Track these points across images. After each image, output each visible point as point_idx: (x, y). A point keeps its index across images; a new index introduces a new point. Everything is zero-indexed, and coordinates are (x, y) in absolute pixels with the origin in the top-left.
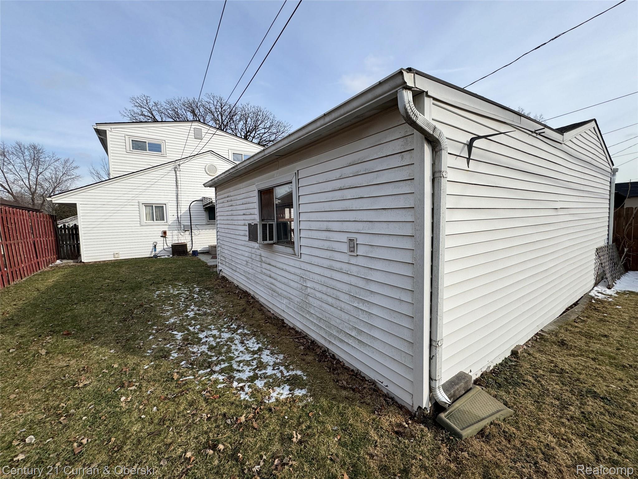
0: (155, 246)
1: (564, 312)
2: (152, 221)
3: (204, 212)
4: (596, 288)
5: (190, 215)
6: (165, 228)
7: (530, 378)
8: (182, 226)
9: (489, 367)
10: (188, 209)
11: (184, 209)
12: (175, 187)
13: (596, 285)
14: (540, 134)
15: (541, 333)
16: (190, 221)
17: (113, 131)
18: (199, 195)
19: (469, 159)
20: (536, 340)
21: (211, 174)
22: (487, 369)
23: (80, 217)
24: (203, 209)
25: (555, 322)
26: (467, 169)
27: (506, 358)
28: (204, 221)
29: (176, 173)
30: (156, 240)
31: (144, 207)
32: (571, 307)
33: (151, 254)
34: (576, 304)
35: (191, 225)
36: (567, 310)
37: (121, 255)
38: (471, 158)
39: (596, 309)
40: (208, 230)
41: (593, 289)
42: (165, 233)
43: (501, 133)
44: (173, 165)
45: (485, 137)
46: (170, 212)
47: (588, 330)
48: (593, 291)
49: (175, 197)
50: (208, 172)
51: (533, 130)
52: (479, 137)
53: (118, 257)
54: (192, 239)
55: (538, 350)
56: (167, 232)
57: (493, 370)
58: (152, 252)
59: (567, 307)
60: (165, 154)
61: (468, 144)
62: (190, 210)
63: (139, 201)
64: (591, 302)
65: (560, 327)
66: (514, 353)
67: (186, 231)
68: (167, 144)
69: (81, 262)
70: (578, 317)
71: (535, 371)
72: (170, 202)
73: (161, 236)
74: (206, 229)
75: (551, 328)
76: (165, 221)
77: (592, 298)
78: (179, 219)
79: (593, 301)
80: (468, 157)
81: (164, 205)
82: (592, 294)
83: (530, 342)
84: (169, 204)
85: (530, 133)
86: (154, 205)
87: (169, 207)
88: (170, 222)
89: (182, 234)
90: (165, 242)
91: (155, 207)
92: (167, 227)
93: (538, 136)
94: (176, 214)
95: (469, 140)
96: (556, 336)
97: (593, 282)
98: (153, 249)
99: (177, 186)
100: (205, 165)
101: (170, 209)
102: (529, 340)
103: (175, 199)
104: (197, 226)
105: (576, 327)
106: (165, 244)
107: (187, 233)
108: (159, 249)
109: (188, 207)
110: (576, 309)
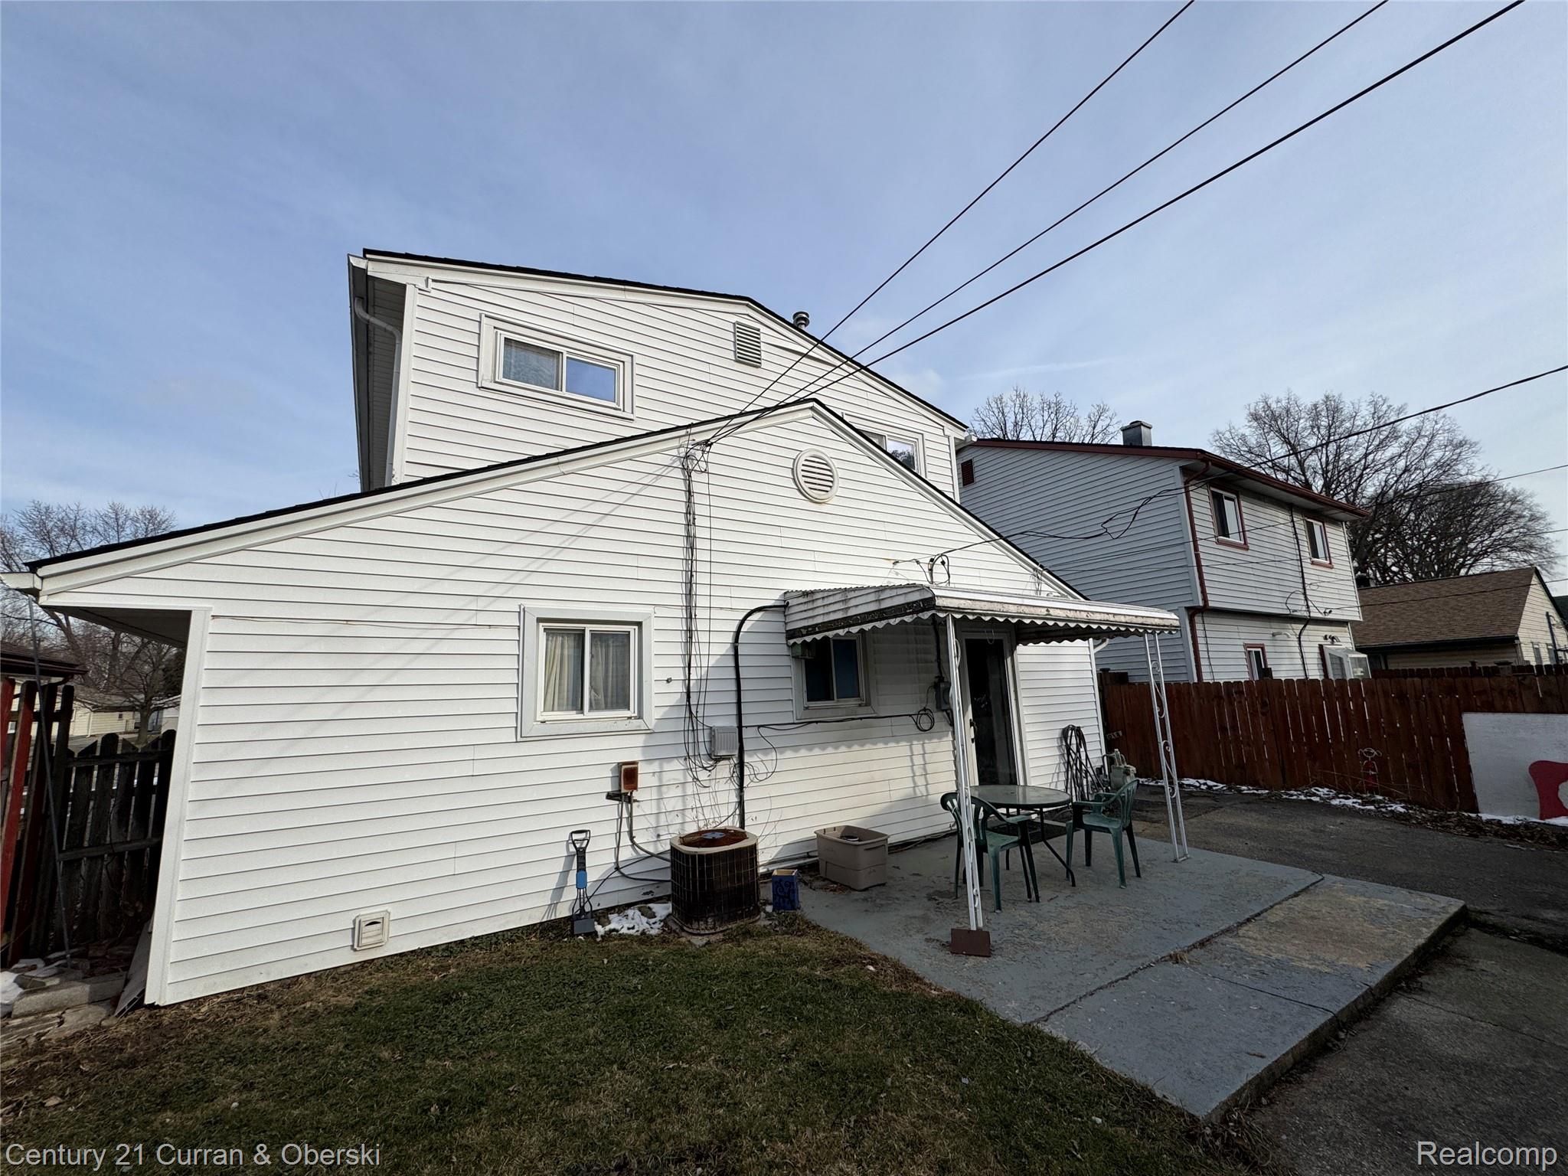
0: (581, 854)
2: (573, 715)
3: (787, 661)
5: (738, 679)
6: (629, 749)
8: (703, 736)
10: (726, 649)
11: (714, 647)
12: (682, 542)
16: (734, 711)
17: (434, 293)
18: (770, 584)
21: (814, 493)
23: (196, 698)
24: (785, 650)
28: (789, 707)
29: (688, 480)
30: (578, 821)
31: (543, 636)
33: (553, 906)
35: (740, 727)
37: (393, 930)
40: (803, 752)
42: (628, 775)
44: (676, 443)
46: (656, 662)
49: (681, 589)
50: (806, 486)
53: (378, 945)
54: (741, 803)
56: (642, 769)
58: (559, 890)
60: (628, 409)
62: (736, 656)
63: (527, 604)
67: (718, 759)
68: (637, 370)
69: (139, 1003)
72: (661, 612)
73: (610, 796)
74: (796, 748)
76: (632, 712)
78: (693, 701)
81: (633, 630)
84: (656, 624)
86: (589, 628)
87: (656, 637)
88: (653, 715)
89: (703, 775)
90: (625, 828)
91: (595, 635)
92: (640, 740)
94: (680, 675)
98: (565, 873)
99: (690, 538)
100: (794, 455)
101: (656, 649)
103: (681, 601)
104: (764, 731)
106: (625, 840)
107: (725, 769)
108: (598, 865)
109: (730, 639)
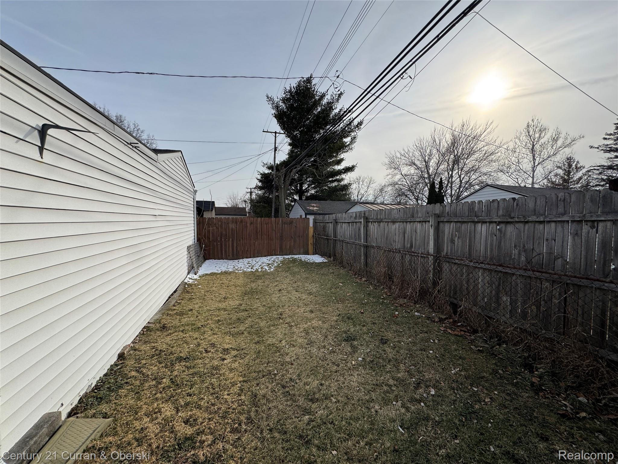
1: (167, 300)
4: (188, 276)
7: (134, 373)
9: (90, 386)
13: (188, 273)
14: (135, 147)
15: (148, 325)
19: (41, 149)
20: (143, 334)
22: (87, 390)
25: (159, 311)
26: (40, 159)
27: (111, 366)
32: (172, 295)
34: (175, 292)
36: (170, 297)
38: (45, 147)
39: (187, 292)
41: (186, 277)
43: (90, 132)
45: (68, 129)
47: (182, 309)
48: (187, 279)
51: (129, 142)
52: (57, 127)
55: (144, 342)
57: (96, 386)
59: (169, 295)
61: (40, 129)
64: (185, 287)
65: (163, 314)
66: (121, 356)
70: (176, 302)
71: (138, 364)
75: (157, 317)
77: (186, 283)
79: (186, 286)
80: (40, 145)
82: (186, 281)
83: (137, 338)
85: (126, 144)
93: (134, 149)
95: (41, 125)
96: (160, 323)
97: (187, 271)
102: (137, 336)
105: (174, 310)
110: (175, 295)
